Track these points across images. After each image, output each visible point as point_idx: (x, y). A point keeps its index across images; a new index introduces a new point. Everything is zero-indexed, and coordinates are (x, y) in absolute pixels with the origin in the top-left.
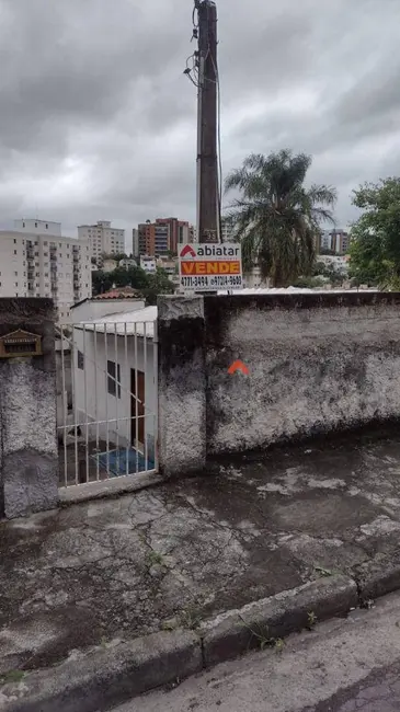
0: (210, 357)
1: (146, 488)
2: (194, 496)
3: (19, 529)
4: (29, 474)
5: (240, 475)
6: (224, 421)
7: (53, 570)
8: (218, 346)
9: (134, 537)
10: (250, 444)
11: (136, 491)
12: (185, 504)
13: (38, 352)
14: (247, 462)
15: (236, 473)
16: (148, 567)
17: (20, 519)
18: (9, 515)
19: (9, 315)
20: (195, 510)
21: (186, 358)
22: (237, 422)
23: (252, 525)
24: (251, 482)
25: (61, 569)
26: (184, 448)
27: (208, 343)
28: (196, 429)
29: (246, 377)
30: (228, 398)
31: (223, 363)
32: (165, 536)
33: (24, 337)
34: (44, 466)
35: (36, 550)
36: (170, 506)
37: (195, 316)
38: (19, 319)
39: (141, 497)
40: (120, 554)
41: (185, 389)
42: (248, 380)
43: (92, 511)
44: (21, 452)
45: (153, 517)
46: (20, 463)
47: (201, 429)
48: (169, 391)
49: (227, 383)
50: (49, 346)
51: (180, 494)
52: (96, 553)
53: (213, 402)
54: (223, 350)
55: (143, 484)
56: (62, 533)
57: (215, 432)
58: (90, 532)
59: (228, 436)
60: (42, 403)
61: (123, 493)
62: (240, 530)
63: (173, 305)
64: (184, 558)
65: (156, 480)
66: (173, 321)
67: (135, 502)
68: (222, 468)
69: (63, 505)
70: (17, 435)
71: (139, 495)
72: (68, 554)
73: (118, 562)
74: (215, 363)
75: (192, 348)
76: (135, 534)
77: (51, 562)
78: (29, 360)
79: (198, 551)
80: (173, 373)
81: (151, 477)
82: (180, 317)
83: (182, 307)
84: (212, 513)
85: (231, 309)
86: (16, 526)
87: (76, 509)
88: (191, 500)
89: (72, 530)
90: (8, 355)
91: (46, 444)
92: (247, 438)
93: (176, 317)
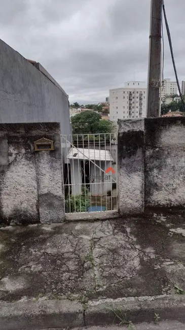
0: (148, 153)
1: (109, 219)
2: (131, 228)
3: (43, 229)
4: (50, 205)
5: (164, 220)
6: (157, 190)
7: (44, 253)
8: (154, 147)
9: (88, 244)
10: (175, 203)
11: (103, 220)
12: (124, 231)
13: (52, 148)
14: (171, 213)
15: (163, 219)
16: (84, 262)
17: (47, 225)
18: (42, 222)
19: (39, 131)
20: (127, 236)
21: (132, 153)
22: (166, 190)
23: (153, 251)
24: (168, 225)
25: (47, 253)
26: (130, 201)
27: (147, 145)
28: (138, 192)
29: (172, 165)
30: (160, 176)
31: (156, 156)
32: (102, 247)
33: (46, 141)
34: (56, 203)
35: (44, 241)
36: (116, 231)
37: (138, 130)
38: (43, 133)
39: (105, 223)
40: (76, 252)
41: (131, 170)
42: (174, 167)
43: (78, 227)
44: (46, 195)
45: (103, 235)
46: (45, 199)
47: (141, 192)
48: (122, 171)
49: (159, 168)
50: (57, 146)
51: (125, 226)
52: (67, 248)
53: (151, 178)
54: (157, 149)
55: (108, 217)
56: (59, 235)
57: (152, 195)
58: (71, 237)
59: (160, 197)
60: (55, 173)
61: (97, 220)
62: (144, 252)
63: (125, 124)
64: (105, 261)
65: (115, 216)
66: (124, 133)
67: (101, 225)
68: (155, 215)
69: (67, 221)
70: (45, 187)
71: (104, 222)
72: (56, 246)
73: (73, 256)
74: (151, 157)
75: (136, 148)
76: (89, 243)
77: (45, 249)
78: (48, 152)
79: (114, 259)
80: (124, 161)
81: (114, 214)
82: (129, 131)
83: (130, 125)
84: (135, 239)
85: (163, 125)
86: (43, 228)
87: (72, 224)
88: (128, 230)
89: (65, 235)
90: (39, 150)
91: (58, 192)
92: (173, 200)
93: (126, 131)
